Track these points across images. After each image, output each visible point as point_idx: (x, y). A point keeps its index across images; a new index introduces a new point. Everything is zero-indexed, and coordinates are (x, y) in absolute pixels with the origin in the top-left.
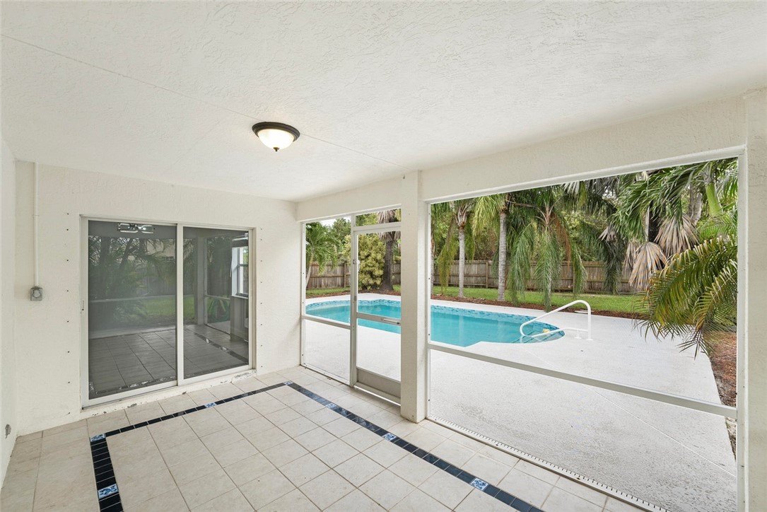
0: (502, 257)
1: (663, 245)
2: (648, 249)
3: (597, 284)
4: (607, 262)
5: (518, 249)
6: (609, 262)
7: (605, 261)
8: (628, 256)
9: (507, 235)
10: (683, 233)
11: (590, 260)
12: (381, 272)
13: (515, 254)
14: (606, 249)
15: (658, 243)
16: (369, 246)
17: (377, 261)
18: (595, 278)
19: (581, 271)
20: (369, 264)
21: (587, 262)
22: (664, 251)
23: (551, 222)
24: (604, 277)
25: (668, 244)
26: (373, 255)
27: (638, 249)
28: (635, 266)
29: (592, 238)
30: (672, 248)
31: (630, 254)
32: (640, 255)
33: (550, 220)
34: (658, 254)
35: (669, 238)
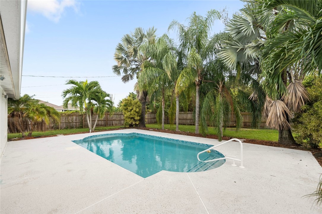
0: (197, 110)
1: (286, 101)
2: (277, 104)
3: (248, 123)
4: (253, 112)
5: (204, 105)
6: (254, 112)
7: (252, 112)
8: (265, 108)
9: (200, 98)
10: (299, 94)
11: (245, 112)
12: (138, 118)
13: (202, 108)
14: (252, 105)
15: (283, 100)
16: (133, 105)
17: (137, 112)
18: (247, 120)
19: (239, 117)
20: (132, 114)
21: (243, 113)
22: (287, 105)
23: (222, 91)
24: (251, 120)
25: (289, 101)
26: (134, 109)
27: (271, 104)
28: (270, 115)
29: (245, 99)
30: (292, 103)
31: (267, 107)
32: (272, 108)
33: (222, 89)
34: (283, 107)
35: (290, 97)
